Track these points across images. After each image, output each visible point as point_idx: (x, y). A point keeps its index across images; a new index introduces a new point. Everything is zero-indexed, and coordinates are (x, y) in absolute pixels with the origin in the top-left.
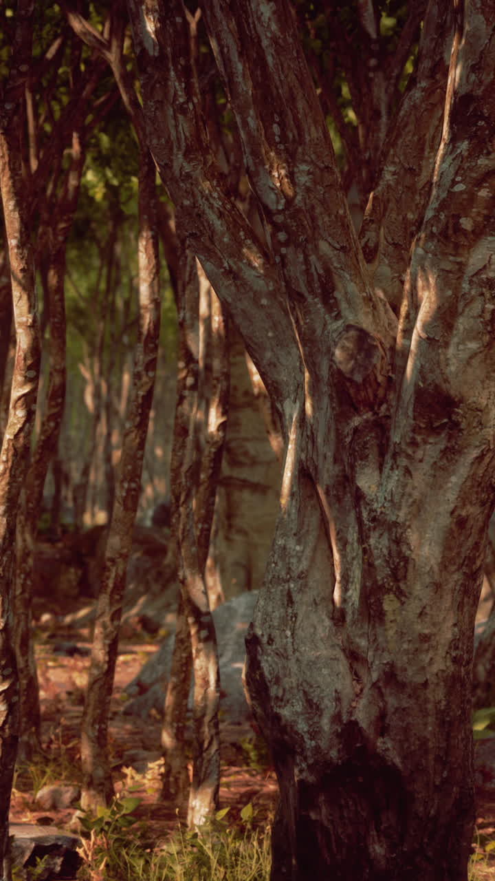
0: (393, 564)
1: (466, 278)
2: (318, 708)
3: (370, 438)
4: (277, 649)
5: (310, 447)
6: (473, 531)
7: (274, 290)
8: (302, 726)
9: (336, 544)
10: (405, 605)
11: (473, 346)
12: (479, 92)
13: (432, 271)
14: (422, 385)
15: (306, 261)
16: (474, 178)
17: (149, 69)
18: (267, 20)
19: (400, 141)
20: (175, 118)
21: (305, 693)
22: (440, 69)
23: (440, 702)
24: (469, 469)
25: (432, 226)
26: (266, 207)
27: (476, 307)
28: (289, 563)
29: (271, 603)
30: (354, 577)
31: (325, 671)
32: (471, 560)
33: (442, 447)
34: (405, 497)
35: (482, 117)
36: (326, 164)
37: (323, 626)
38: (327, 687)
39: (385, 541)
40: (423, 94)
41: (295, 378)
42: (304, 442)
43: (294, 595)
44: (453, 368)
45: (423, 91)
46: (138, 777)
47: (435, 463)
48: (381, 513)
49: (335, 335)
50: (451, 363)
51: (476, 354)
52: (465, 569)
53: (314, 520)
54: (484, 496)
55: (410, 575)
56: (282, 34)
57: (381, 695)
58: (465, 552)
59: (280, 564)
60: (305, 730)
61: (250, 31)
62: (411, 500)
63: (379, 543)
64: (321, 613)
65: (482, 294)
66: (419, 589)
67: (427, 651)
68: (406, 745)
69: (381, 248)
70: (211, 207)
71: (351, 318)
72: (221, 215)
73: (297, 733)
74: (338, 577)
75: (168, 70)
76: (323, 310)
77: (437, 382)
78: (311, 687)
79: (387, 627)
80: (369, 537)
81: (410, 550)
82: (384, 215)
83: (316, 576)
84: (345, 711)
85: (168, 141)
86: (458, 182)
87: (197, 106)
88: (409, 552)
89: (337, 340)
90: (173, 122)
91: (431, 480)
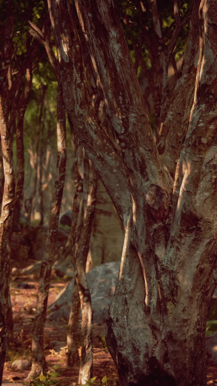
0: (171, 289)
1: (204, 164)
2: (138, 351)
3: (162, 233)
4: (120, 324)
5: (135, 236)
6: (206, 274)
7: (119, 166)
8: (131, 359)
9: (146, 279)
10: (177, 306)
11: (207, 194)
12: (210, 83)
13: (189, 161)
14: (184, 212)
15: (134, 156)
16: (208, 121)
17: (65, 68)
18: (117, 51)
19: (175, 101)
20: (76, 90)
21: (132, 344)
22: (193, 70)
23: (191, 348)
24: (204, 248)
25: (189, 141)
26: (116, 132)
27: (208, 177)
28: (126, 286)
29: (118, 304)
30: (154, 293)
31: (141, 335)
32: (205, 286)
33: (193, 238)
34: (177, 260)
35: (211, 94)
36: (143, 113)
37: (140, 314)
38: (142, 342)
39: (168, 279)
40: (185, 80)
41: (128, 204)
42: (132, 233)
43: (127, 300)
44: (198, 204)
45: (185, 79)
46: (56, 353)
47: (190, 245)
48: (166, 266)
49: (146, 188)
50: (197, 202)
51: (208, 198)
52: (203, 291)
53: (137, 268)
54: (211, 259)
55: (179, 293)
56: (123, 57)
57: (166, 345)
58: (203, 283)
59: (122, 287)
60: (133, 360)
61: (110, 56)
62: (179, 261)
63: (165, 280)
64: (139, 308)
65: (211, 171)
66: (183, 300)
67: (186, 326)
68: (177, 367)
69: (166, 148)
70: (92, 129)
71: (153, 181)
72: (96, 133)
73: (129, 362)
74: (147, 293)
75: (73, 69)
76: (141, 177)
77: (191, 210)
78: (135, 341)
79: (169, 316)
80: (161, 277)
81: (179, 282)
82: (167, 134)
83: (137, 292)
84: (150, 352)
85: (73, 100)
86: (200, 122)
87: (85, 84)
88: (178, 283)
89: (147, 191)
90: (75, 91)
91: (188, 253)
